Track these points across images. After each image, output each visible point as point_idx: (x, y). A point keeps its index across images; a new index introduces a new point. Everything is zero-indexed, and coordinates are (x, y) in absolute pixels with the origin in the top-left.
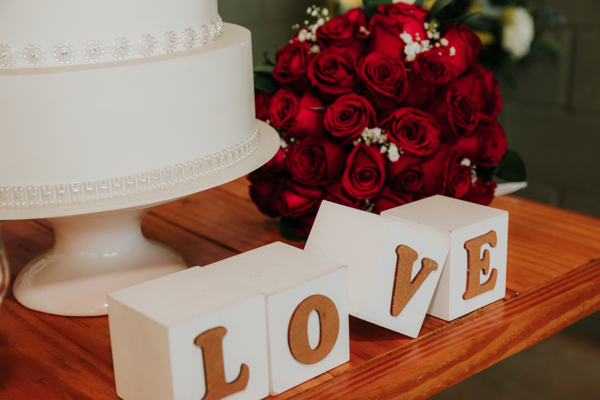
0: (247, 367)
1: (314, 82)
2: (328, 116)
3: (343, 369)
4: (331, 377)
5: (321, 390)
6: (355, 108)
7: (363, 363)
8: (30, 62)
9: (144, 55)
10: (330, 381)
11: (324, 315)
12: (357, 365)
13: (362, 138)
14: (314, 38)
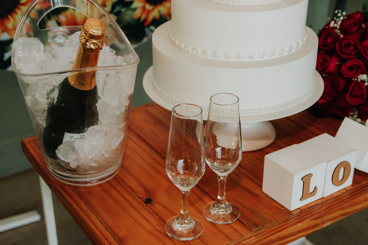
0: (317, 188)
1: (339, 52)
2: (343, 68)
3: (349, 188)
4: (345, 191)
5: (342, 196)
6: (356, 66)
7: (357, 186)
8: (237, 59)
9: (280, 56)
10: (345, 193)
11: (346, 168)
12: (355, 186)
13: (357, 79)
14: (338, 27)
